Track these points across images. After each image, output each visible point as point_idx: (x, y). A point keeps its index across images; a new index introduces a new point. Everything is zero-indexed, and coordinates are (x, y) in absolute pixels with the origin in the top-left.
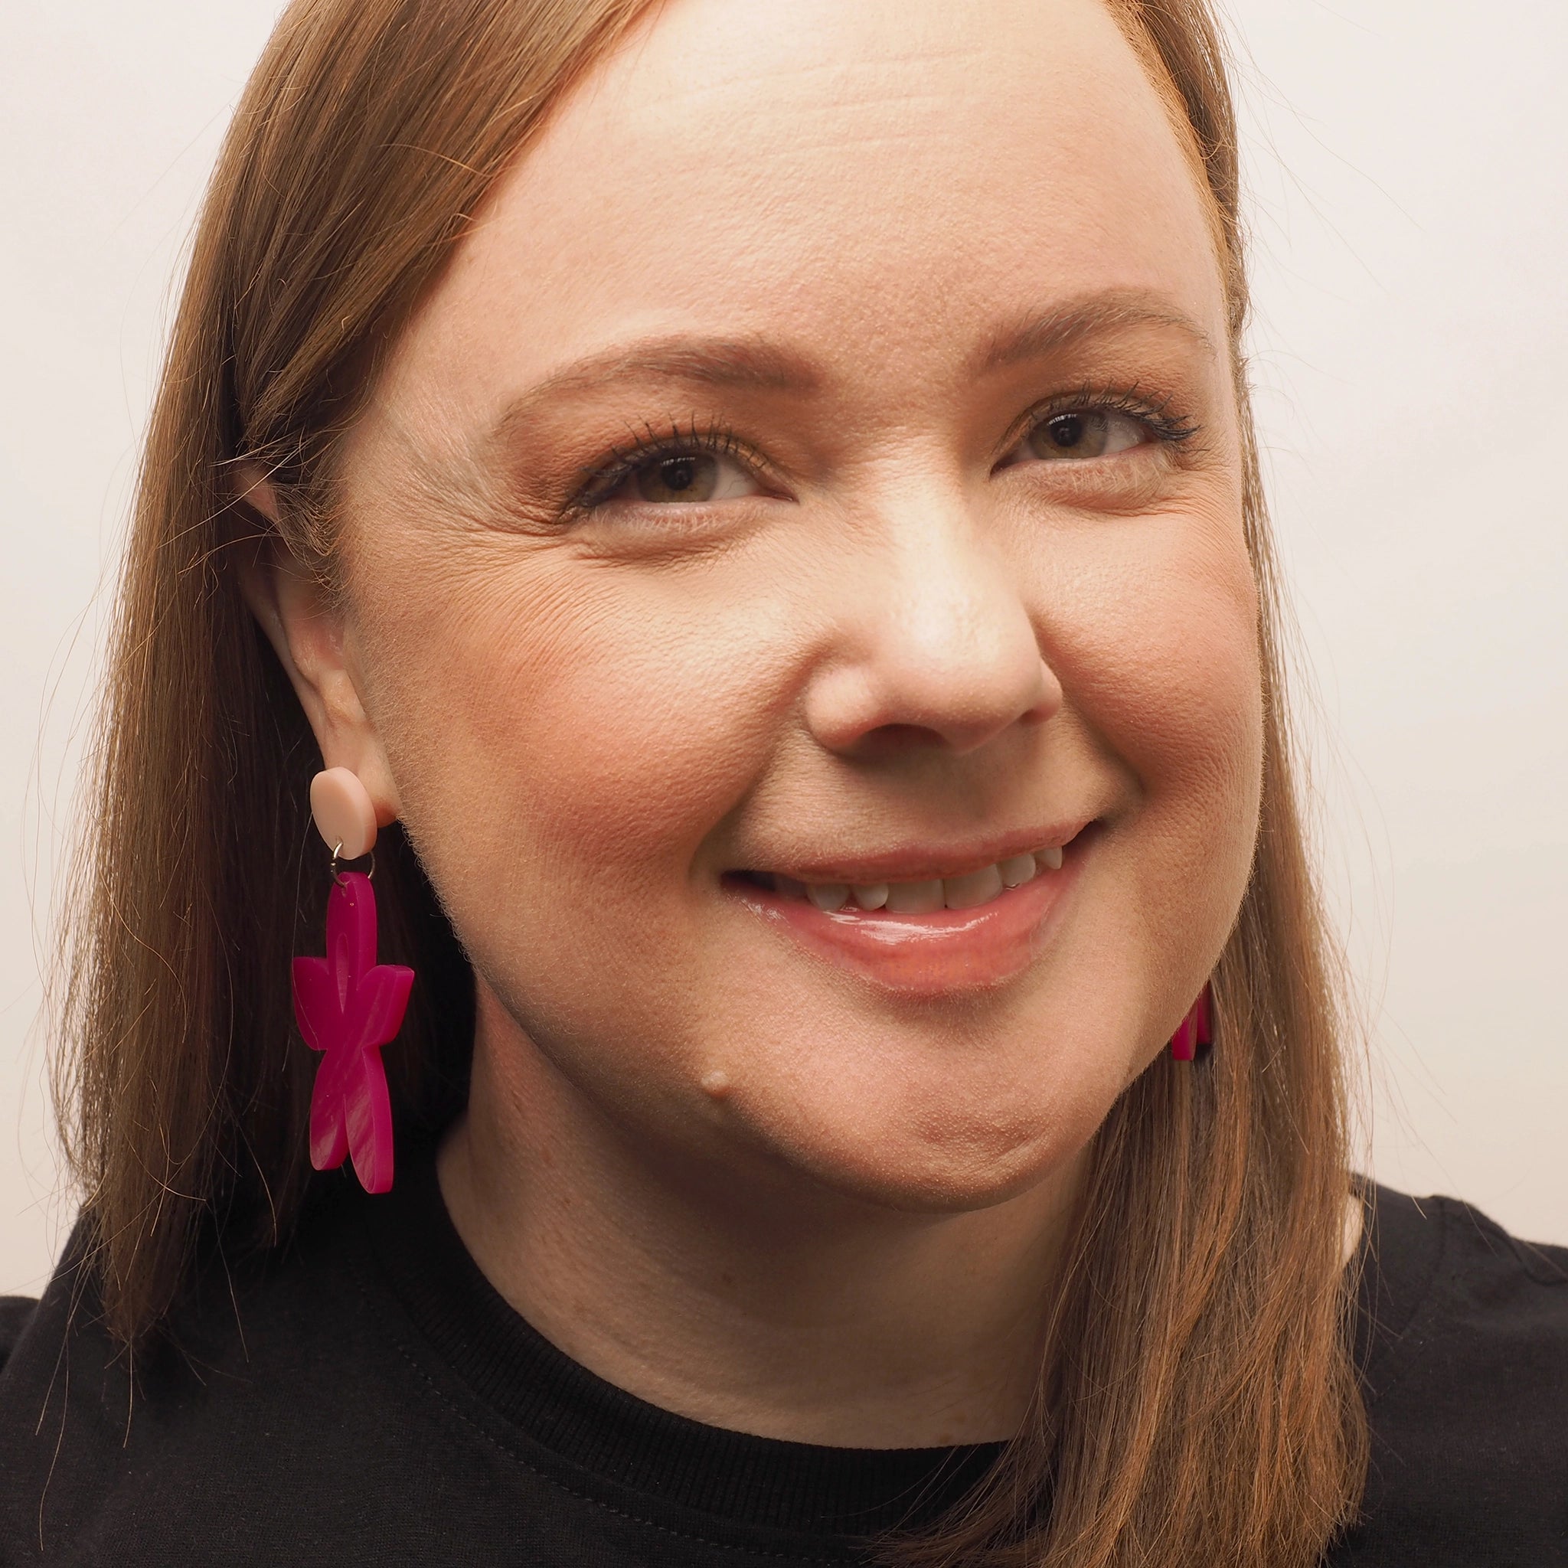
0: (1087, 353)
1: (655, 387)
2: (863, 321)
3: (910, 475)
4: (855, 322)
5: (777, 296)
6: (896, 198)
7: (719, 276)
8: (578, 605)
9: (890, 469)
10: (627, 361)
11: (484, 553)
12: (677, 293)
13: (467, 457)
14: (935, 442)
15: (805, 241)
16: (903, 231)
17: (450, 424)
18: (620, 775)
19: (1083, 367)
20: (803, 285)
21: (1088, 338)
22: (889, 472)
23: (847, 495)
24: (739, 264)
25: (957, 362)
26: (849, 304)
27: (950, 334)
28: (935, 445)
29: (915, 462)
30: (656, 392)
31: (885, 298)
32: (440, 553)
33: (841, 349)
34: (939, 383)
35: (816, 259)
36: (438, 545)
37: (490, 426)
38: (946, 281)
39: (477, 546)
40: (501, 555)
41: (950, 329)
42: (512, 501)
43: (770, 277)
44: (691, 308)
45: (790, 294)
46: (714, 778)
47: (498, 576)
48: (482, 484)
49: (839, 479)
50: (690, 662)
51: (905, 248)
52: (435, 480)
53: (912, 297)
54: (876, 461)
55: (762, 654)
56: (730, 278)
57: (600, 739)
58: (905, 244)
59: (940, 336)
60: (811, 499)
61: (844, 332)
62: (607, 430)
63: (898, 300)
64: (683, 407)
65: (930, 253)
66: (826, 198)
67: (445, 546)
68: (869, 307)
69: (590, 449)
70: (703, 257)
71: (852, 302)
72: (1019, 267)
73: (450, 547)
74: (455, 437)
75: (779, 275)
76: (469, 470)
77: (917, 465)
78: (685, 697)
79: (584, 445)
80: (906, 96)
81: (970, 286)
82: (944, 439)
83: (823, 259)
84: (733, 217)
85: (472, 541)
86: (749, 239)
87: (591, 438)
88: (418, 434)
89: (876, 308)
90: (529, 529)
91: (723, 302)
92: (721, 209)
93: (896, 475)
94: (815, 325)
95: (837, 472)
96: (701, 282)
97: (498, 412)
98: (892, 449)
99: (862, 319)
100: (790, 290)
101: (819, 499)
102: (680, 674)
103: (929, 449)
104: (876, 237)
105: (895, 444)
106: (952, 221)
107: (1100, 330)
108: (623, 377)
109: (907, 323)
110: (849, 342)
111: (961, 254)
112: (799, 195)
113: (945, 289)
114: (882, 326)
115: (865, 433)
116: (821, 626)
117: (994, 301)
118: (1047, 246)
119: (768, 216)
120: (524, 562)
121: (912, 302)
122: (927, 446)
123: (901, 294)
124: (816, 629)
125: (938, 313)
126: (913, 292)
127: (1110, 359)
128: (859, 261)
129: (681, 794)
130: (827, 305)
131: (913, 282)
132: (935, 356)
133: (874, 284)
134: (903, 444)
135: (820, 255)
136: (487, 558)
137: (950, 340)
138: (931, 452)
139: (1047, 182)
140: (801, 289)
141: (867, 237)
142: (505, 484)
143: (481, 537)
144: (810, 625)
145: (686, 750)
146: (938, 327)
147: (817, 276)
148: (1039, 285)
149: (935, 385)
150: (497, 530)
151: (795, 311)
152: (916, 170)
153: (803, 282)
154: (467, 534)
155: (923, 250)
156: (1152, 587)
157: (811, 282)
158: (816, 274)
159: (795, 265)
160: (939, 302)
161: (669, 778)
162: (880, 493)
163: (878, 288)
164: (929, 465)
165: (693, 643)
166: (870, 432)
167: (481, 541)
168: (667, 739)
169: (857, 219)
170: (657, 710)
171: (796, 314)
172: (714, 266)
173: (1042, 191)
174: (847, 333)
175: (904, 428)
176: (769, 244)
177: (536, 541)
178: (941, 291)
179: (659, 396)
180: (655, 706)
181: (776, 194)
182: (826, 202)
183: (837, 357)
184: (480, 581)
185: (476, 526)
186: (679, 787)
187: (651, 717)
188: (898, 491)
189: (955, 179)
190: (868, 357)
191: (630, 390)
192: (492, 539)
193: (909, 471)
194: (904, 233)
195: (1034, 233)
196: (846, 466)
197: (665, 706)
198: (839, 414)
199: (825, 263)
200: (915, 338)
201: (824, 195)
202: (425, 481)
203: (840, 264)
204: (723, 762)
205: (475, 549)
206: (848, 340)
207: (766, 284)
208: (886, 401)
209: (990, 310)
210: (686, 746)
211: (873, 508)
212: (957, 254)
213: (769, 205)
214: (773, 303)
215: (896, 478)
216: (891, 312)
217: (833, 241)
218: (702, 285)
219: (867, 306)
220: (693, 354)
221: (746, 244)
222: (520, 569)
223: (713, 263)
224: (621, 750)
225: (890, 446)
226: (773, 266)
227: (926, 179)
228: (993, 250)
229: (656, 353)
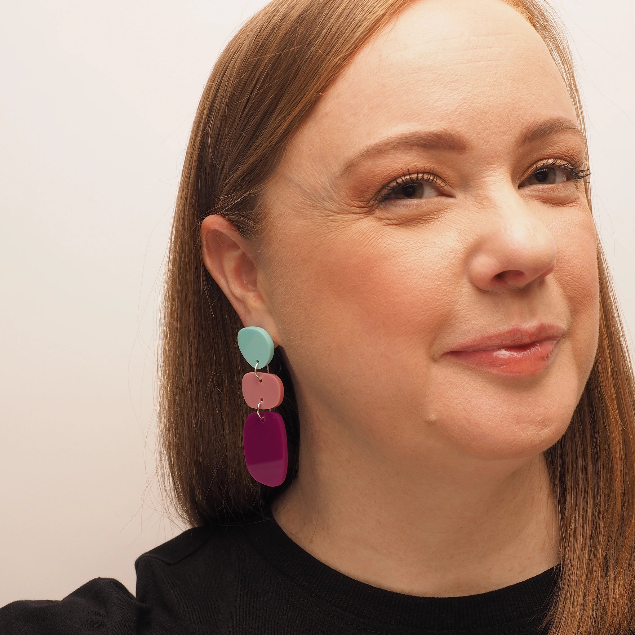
0: (553, 140)
1: (407, 151)
2: (481, 125)
3: (499, 182)
4: (479, 125)
5: (451, 116)
6: (490, 82)
7: (429, 109)
8: (379, 239)
9: (492, 181)
10: (397, 142)
11: (335, 224)
12: (413, 117)
13: (328, 186)
14: (506, 171)
15: (460, 96)
16: (494, 93)
17: (320, 176)
18: (404, 300)
19: (552, 145)
20: (460, 112)
21: (553, 134)
22: (492, 182)
23: (475, 192)
24: (437, 105)
25: (513, 140)
26: (477, 118)
27: (511, 130)
28: (506, 172)
29: (500, 178)
30: (407, 153)
31: (489, 117)
32: (315, 227)
33: (474, 135)
34: (507, 148)
35: (464, 103)
36: (314, 224)
37: (339, 172)
38: (509, 111)
39: (332, 221)
40: (343, 224)
41: (511, 129)
42: (348, 200)
43: (448, 109)
44: (419, 122)
45: (455, 115)
46: (439, 300)
47: (342, 232)
48: (335, 196)
49: (471, 187)
50: (426, 257)
51: (495, 99)
52: (313, 198)
53: (498, 116)
54: (486, 178)
55: (451, 252)
56: (433, 110)
57: (396, 287)
58: (495, 98)
59: (508, 131)
60: (460, 196)
61: (475, 129)
62: (389, 168)
63: (494, 118)
64: (417, 159)
65: (503, 101)
66: (466, 81)
67: (317, 224)
68: (484, 120)
69: (382, 175)
70: (423, 103)
71: (478, 118)
72: (532, 107)
73: (320, 224)
74: (323, 180)
75: (451, 108)
76: (329, 191)
77: (501, 179)
78: (426, 269)
79: (380, 174)
80: (490, 47)
81: (517, 113)
82: (508, 170)
83: (467, 103)
84: (432, 89)
85: (330, 220)
86: (439, 96)
87: (383, 171)
88: (305, 182)
89: (486, 120)
90: (354, 211)
91: (431, 119)
92: (428, 86)
93: (494, 183)
94: (465, 126)
95: (471, 184)
96: (423, 112)
97: (342, 166)
98: (492, 173)
99: (481, 124)
100: (456, 114)
101: (463, 195)
102: (423, 261)
103: (504, 173)
104: (485, 95)
105: (493, 171)
106: (510, 90)
107: (557, 131)
108: (394, 148)
109: (497, 126)
110: (477, 132)
111: (514, 101)
112: (456, 81)
113: (509, 114)
114: (488, 127)
115: (482, 167)
116: (472, 240)
117: (525, 119)
118: (540, 100)
119: (445, 88)
120: (353, 225)
121: (498, 118)
122: (504, 172)
123: (495, 115)
124: (470, 241)
125: (507, 123)
126: (499, 114)
127: (560, 143)
128: (479, 103)
129: (427, 306)
130: (469, 119)
131: (498, 111)
132: (506, 138)
133: (485, 112)
134: (495, 172)
135: (465, 101)
136: (337, 226)
137: (511, 133)
138: (505, 174)
139: (538, 78)
140: (459, 113)
141: (481, 95)
142: (345, 194)
143: (334, 218)
144: (468, 240)
145: (429, 289)
146: (507, 128)
147: (465, 109)
148: (539, 114)
149: (506, 150)
150: (340, 214)
151: (457, 121)
152: (496, 72)
153: (460, 111)
154: (328, 217)
155: (501, 100)
156: (573, 230)
157: (463, 111)
158: (465, 108)
159: (457, 105)
160: (507, 118)
161: (423, 300)
162: (489, 190)
163: (486, 113)
164: (505, 179)
165: (426, 250)
166: (484, 167)
167: (334, 219)
168: (421, 285)
169: (478, 89)
170: (417, 275)
171: (458, 122)
172: (427, 106)
173: (536, 81)
174: (476, 129)
175: (496, 165)
176: (447, 98)
177: (357, 216)
178: (508, 115)
179: (408, 155)
180: (416, 273)
181: (448, 80)
182: (466, 83)
183: (473, 138)
184: (334, 235)
185: (332, 213)
186: (427, 303)
187: (415, 277)
188: (496, 188)
189: (510, 76)
190: (484, 138)
191: (398, 153)
192: (339, 218)
193: (498, 181)
194: (494, 94)
195: (536, 95)
196: (474, 181)
197: (420, 273)
198: (473, 160)
199: (468, 104)
200: (500, 132)
201: (465, 80)
202: (309, 200)
203: (473, 104)
204: (442, 293)
205: (331, 223)
206: (476, 132)
207: (447, 112)
208: (490, 155)
209: (524, 122)
210: (428, 287)
211: (487, 195)
212: (512, 102)
213: (446, 84)
214: (450, 119)
215: (495, 184)
216: (491, 122)
217: (470, 96)
218: (423, 113)
219: (483, 120)
220: (422, 138)
221: (439, 98)
222: (352, 228)
223: (427, 105)
224: (405, 291)
225: (491, 172)
226: (449, 105)
227: (500, 75)
228: (524, 101)
229: (407, 138)
